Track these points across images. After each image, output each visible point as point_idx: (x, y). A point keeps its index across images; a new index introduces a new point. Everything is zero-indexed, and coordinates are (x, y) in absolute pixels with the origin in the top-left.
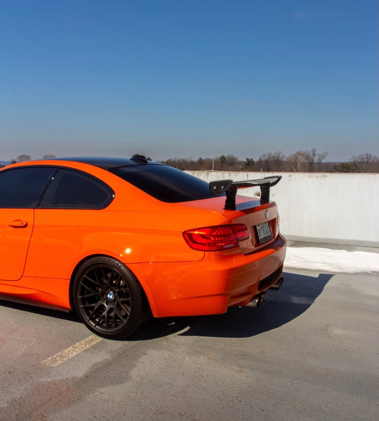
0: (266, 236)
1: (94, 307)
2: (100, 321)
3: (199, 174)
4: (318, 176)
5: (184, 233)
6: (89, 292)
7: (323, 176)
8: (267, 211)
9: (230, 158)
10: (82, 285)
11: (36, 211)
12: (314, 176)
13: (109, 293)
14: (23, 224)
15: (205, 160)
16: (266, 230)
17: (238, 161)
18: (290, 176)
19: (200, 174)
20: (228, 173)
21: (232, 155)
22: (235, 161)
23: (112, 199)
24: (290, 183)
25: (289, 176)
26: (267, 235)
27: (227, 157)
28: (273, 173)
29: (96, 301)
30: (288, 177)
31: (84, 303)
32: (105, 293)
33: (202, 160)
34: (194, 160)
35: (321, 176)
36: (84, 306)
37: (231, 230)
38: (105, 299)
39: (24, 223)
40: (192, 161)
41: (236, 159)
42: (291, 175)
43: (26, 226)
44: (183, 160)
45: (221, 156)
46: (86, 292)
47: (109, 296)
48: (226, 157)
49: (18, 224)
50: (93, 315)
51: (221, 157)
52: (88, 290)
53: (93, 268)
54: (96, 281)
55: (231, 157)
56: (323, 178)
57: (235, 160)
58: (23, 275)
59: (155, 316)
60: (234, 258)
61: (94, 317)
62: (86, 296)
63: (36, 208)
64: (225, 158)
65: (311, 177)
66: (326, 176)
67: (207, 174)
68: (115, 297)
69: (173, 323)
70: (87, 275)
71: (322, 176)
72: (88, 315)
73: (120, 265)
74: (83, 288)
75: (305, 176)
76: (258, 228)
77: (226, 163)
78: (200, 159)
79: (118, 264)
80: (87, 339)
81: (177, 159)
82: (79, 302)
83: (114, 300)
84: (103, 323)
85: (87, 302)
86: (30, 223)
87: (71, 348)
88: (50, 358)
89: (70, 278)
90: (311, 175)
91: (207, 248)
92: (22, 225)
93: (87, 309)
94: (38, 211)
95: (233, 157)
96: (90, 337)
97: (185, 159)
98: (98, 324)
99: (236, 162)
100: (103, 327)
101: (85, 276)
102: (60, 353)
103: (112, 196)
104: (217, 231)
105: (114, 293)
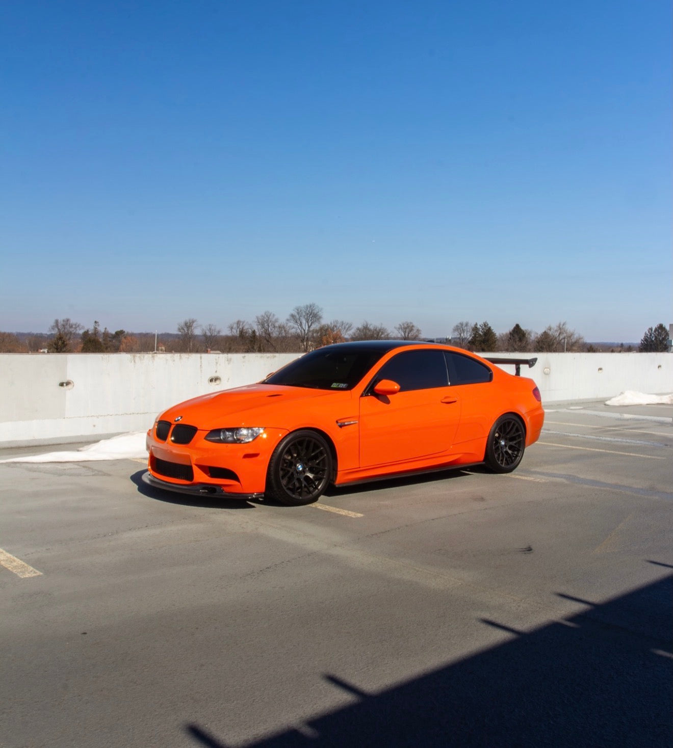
3: (142, 358)
4: (269, 357)
18: (244, 357)
19: (144, 357)
20: (179, 355)
24: (243, 365)
30: (242, 358)
42: (245, 356)
56: (273, 358)
66: (275, 356)
67: (153, 357)
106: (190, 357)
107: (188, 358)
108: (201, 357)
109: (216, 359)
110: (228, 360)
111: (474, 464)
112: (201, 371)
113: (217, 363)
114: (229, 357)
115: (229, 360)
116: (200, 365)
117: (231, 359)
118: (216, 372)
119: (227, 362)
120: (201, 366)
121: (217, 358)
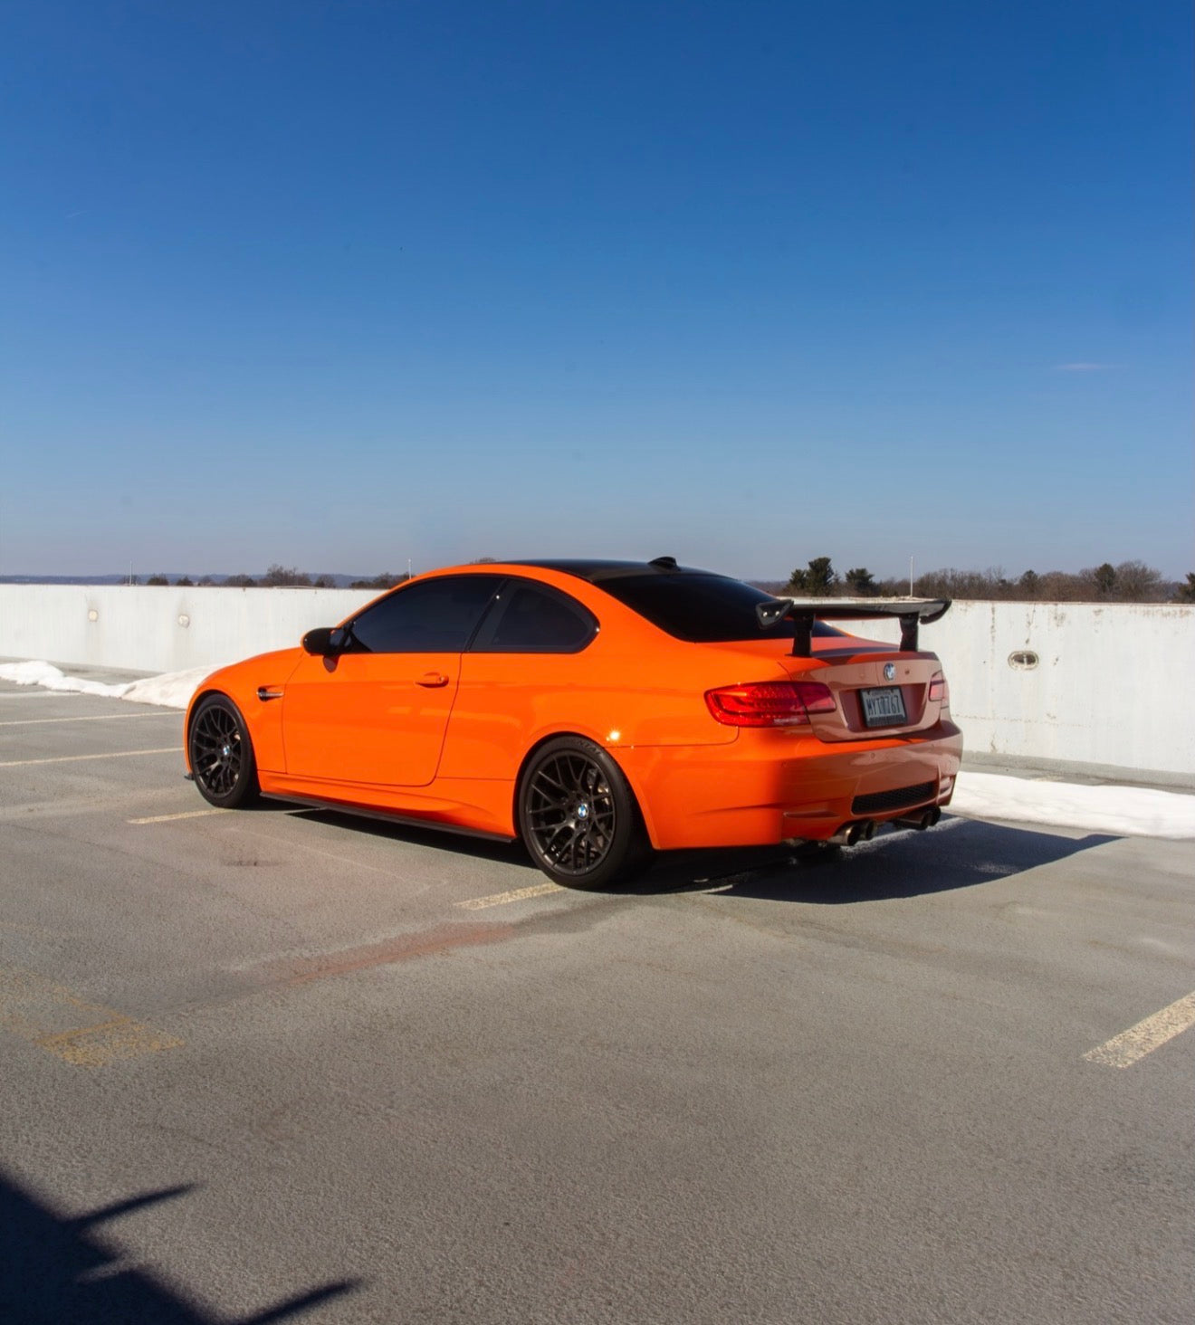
0: (888, 715)
1: (554, 830)
2: (561, 857)
4: (1169, 613)
5: (707, 694)
6: (547, 804)
7: (1181, 611)
8: (889, 666)
9: (1131, 572)
10: (535, 791)
11: (465, 656)
12: (1157, 612)
13: (580, 806)
14: (440, 679)
15: (1044, 578)
16: (893, 705)
17: (1158, 581)
18: (1098, 612)
21: (1139, 562)
22: (1150, 583)
23: (594, 635)
24: (1096, 631)
25: (1095, 612)
26: (891, 714)
27: (1121, 568)
28: (1056, 605)
29: (559, 821)
30: (1092, 614)
31: (536, 824)
32: (572, 808)
33: (1036, 576)
34: (1007, 577)
35: (1176, 613)
36: (538, 829)
37: (793, 692)
38: (574, 818)
39: (443, 679)
40: (1003, 581)
41: (1153, 576)
42: (1100, 611)
43: (445, 683)
44: (972, 578)
45: (1100, 564)
46: (542, 803)
47: (580, 811)
48: (1115, 570)
49: (433, 680)
50: (551, 846)
51: (1101, 569)
52: (545, 800)
53: (554, 757)
54: (559, 783)
55: (1136, 570)
56: (1182, 617)
57: (1151, 580)
58: (438, 775)
59: (656, 845)
60: (799, 744)
61: (553, 850)
62: (542, 810)
63: (465, 652)
64: (1112, 570)
65: (1151, 616)
66: (1188, 613)
68: (590, 813)
69: (705, 880)
70: (544, 772)
71: (1178, 612)
72: (543, 844)
73: (598, 750)
74: (536, 796)
75: (1136, 612)
76: (865, 696)
77: (1117, 588)
78: (1030, 577)
79: (595, 749)
80: (538, 887)
81: (949, 575)
82: (530, 820)
83: (589, 819)
84: (568, 860)
85: (543, 823)
86: (453, 678)
87: (507, 894)
88: (469, 902)
89: (515, 776)
90: (1150, 608)
91: (747, 721)
92: (439, 682)
93: (542, 835)
94: (468, 657)
95: (1141, 568)
96: (544, 886)
97: (979, 575)
98: (558, 861)
99: (1153, 586)
100: (569, 868)
101: (540, 772)
102: (487, 898)
103: (595, 629)
104: (765, 692)
105: (590, 805)
106: (969, 609)
107: (966, 610)
108: (993, 611)
109: (1028, 615)
110: (1056, 618)
111: (494, 838)
112: (993, 637)
113: (1029, 623)
114: (1059, 612)
115: (1060, 619)
116: (991, 624)
117: (1063, 617)
118: (1027, 642)
119: (1053, 623)
120: (993, 627)
121: (1031, 613)
